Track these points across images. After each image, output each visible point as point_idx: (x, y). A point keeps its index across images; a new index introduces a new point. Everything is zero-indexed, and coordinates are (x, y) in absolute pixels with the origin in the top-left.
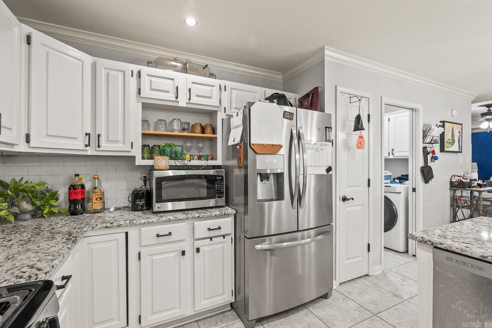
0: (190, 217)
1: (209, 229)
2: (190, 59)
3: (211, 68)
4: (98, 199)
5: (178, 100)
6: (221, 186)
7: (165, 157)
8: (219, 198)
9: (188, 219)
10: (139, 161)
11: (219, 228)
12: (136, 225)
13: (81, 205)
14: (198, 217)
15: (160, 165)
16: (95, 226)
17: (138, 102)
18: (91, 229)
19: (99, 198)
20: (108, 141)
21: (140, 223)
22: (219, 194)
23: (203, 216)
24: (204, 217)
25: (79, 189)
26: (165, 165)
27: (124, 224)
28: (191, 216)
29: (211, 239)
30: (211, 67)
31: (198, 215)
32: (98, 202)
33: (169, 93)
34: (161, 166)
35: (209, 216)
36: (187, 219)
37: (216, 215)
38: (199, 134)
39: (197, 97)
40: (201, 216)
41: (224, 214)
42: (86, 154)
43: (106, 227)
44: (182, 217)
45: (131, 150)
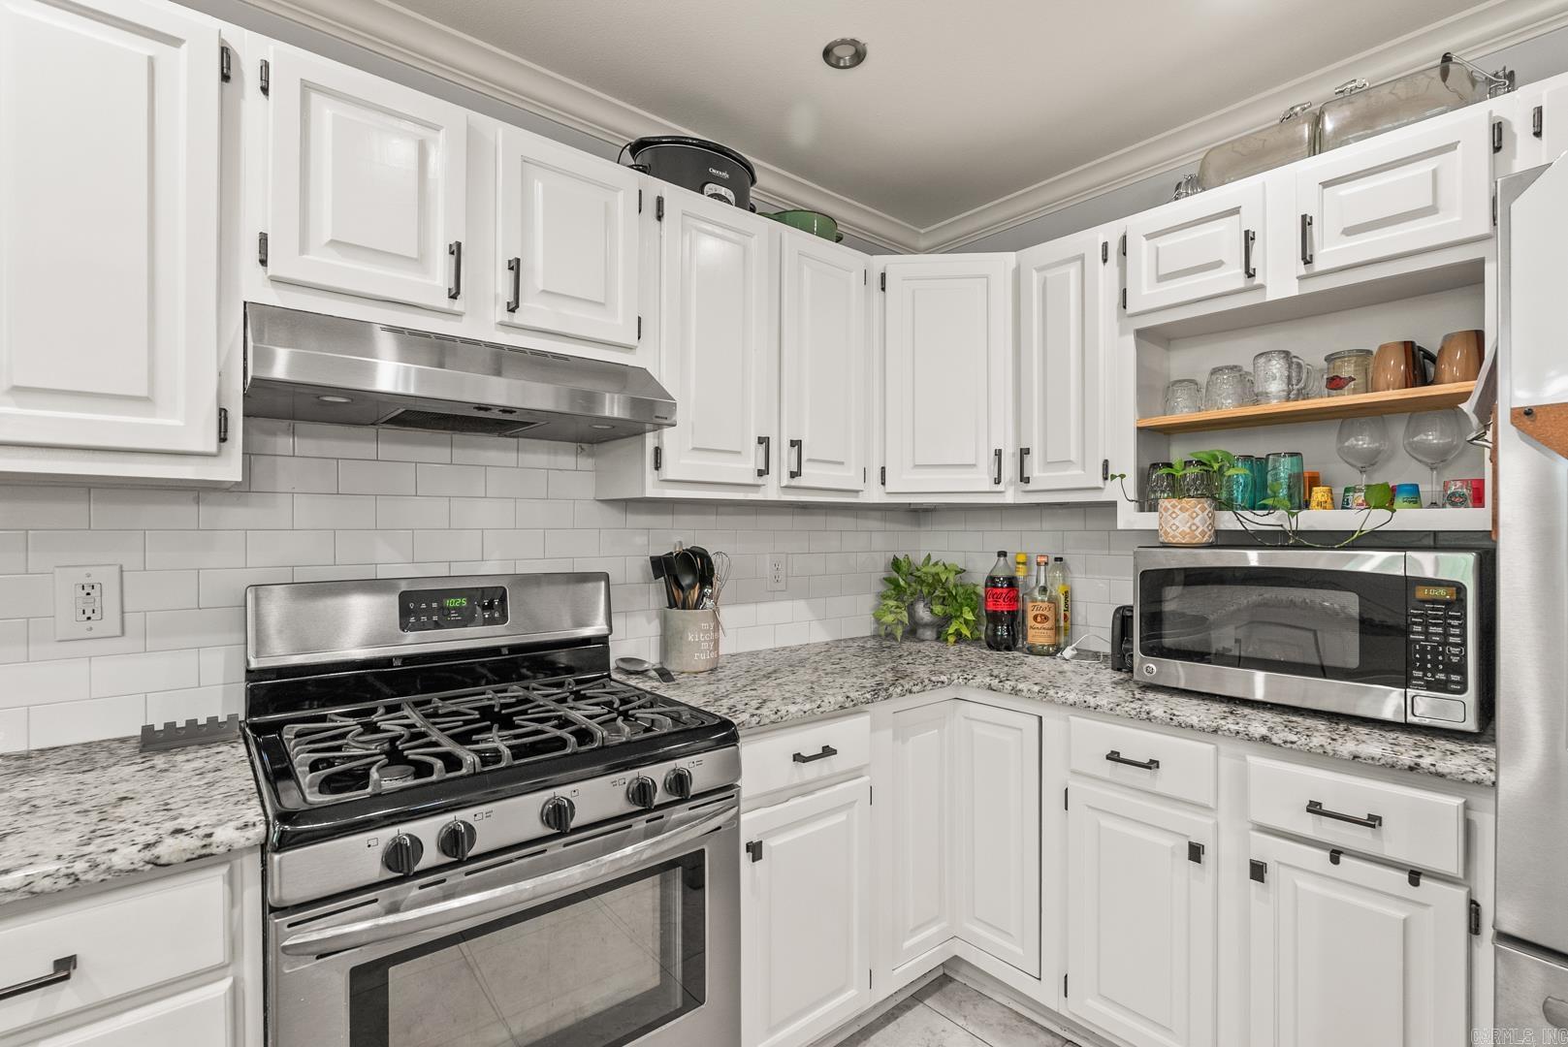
0: (1229, 729)
1: (1314, 808)
2: (1355, 81)
3: (1467, 59)
4: (1039, 619)
5: (1258, 280)
6: (1446, 635)
7: (1187, 503)
8: (1429, 689)
9: (1220, 733)
10: (1129, 517)
11: (1373, 822)
12: (1052, 701)
13: (1008, 626)
14: (1264, 739)
15: (1169, 530)
16: (970, 677)
17: (1122, 332)
18: (963, 683)
19: (1042, 615)
20: (1048, 464)
21: (1063, 699)
22: (1435, 670)
23: (1285, 742)
24: (1294, 746)
25: (1002, 587)
26: (1188, 530)
27: (1025, 690)
28: (1234, 727)
29: (1335, 855)
30: (1465, 54)
31: (1264, 731)
32: (1039, 626)
33: (1223, 267)
34: (1172, 533)
35: (1321, 751)
36: (1215, 731)
37: (1355, 757)
38: (1399, 388)
39: (1348, 235)
40: (1275, 740)
41: (1411, 769)
42: (1001, 502)
43: (990, 688)
44: (1194, 720)
45: (1102, 486)
